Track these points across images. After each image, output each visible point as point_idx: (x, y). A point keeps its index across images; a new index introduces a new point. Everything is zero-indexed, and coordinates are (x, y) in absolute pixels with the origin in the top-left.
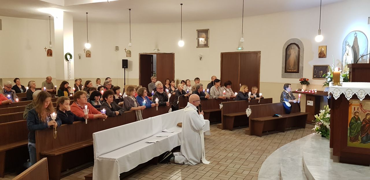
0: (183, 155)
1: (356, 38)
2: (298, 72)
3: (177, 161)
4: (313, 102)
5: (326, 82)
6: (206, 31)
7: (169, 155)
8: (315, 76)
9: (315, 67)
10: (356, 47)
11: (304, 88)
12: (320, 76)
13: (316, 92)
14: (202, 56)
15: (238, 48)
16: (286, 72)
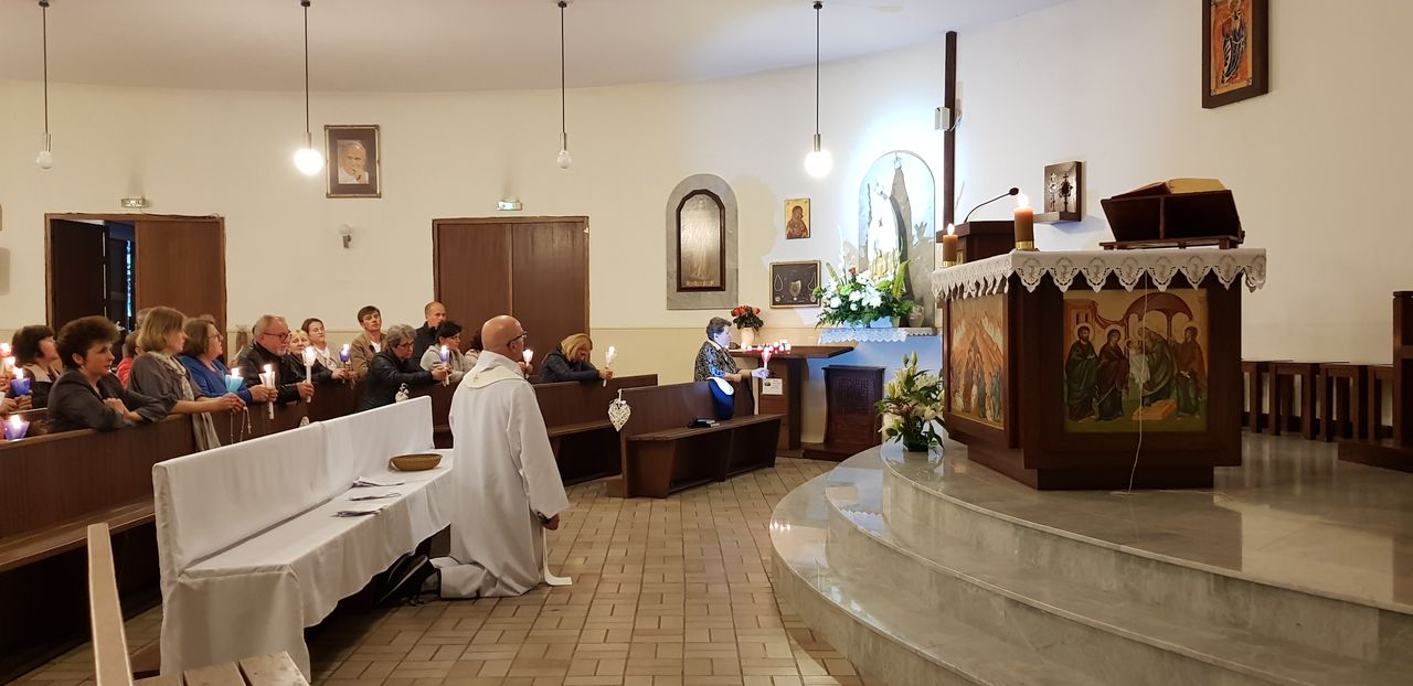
0: (476, 563)
2: (721, 288)
3: (454, 588)
4: (780, 381)
5: (826, 312)
6: (367, 135)
7: (418, 567)
8: (778, 299)
9: (778, 269)
11: (747, 340)
12: (795, 299)
13: (788, 348)
14: (351, 231)
15: (501, 204)
16: (681, 288)
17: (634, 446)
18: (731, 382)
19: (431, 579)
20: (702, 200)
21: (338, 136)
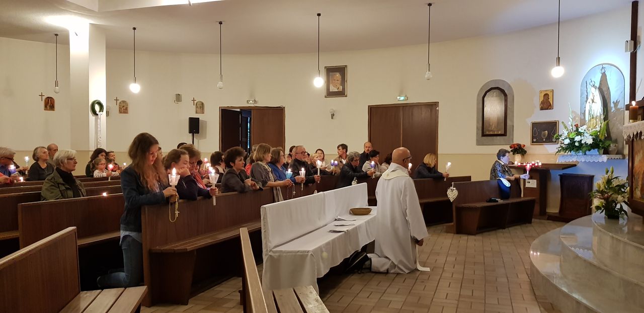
0: (387, 258)
1: (604, 76)
2: (505, 135)
3: (377, 268)
4: (535, 181)
5: (561, 147)
6: (342, 70)
7: (362, 257)
8: (535, 140)
9: (535, 125)
10: (604, 89)
11: (517, 160)
12: (544, 140)
13: (540, 164)
14: (334, 111)
15: (398, 98)
16: (484, 135)
17: (459, 210)
18: (509, 181)
19: (367, 263)
20: (496, 92)
21: (330, 71)
